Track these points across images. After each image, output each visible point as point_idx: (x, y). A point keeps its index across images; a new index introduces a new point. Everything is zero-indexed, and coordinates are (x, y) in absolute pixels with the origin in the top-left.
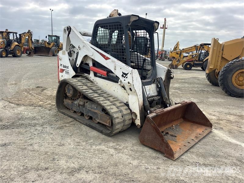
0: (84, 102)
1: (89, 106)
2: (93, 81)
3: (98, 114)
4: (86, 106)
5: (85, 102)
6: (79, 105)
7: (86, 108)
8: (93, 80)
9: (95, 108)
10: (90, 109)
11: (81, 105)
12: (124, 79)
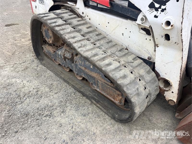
0: (72, 54)
1: (81, 62)
2: (83, 15)
3: (98, 81)
4: (76, 62)
5: (74, 55)
6: (65, 58)
7: (76, 65)
8: (83, 13)
9: (91, 67)
10: (83, 68)
11: (68, 59)
12: (155, 13)
